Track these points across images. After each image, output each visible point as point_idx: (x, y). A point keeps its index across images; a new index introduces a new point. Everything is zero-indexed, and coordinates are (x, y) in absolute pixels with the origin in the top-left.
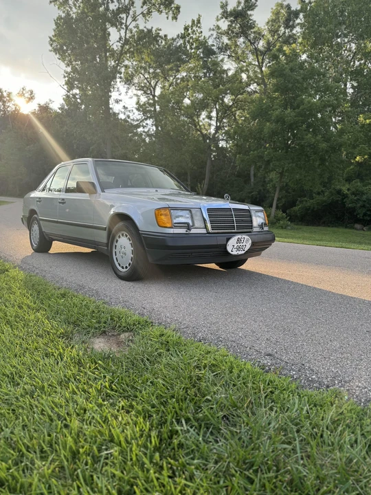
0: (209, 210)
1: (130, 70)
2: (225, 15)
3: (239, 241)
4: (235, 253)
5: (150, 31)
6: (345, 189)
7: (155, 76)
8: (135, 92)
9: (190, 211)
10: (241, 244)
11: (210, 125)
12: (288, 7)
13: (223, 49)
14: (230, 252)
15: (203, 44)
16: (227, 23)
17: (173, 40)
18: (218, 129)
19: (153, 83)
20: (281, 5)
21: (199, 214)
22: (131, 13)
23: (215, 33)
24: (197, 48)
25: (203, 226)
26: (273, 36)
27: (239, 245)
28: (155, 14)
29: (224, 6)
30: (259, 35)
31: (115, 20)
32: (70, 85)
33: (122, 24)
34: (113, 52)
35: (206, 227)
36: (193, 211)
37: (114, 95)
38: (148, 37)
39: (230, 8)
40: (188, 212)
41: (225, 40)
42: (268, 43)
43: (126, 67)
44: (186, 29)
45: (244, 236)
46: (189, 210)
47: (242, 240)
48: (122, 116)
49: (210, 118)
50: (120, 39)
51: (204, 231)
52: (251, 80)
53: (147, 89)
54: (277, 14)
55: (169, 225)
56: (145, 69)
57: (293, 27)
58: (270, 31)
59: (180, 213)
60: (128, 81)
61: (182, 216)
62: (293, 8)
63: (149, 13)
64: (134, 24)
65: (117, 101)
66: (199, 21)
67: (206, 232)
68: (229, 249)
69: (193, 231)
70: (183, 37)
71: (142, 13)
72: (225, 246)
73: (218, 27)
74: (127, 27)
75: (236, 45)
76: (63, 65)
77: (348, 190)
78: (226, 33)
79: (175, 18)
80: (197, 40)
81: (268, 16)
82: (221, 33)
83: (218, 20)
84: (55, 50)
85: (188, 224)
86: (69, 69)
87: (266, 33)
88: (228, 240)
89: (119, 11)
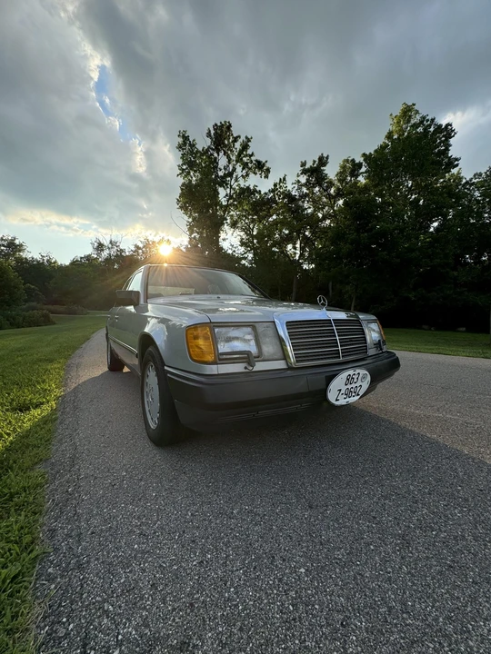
0: (290, 325)
1: (235, 218)
2: (304, 172)
3: (349, 380)
4: (342, 402)
5: (248, 188)
6: (412, 296)
7: (253, 221)
8: (239, 233)
9: (254, 328)
10: (353, 385)
11: (295, 253)
12: (353, 160)
13: (303, 196)
14: (333, 401)
15: (288, 195)
16: (305, 177)
17: (266, 194)
18: (302, 255)
19: (251, 226)
20: (347, 161)
21: (270, 332)
22: (234, 176)
23: (296, 186)
24: (283, 198)
25: (280, 354)
26: (342, 184)
27: (349, 386)
28: (252, 175)
29: (303, 164)
30: (331, 184)
31: (223, 183)
32: (191, 230)
33: (227, 184)
34: (221, 206)
35: (285, 357)
36: (260, 328)
37: (222, 235)
38: (247, 192)
39: (307, 166)
40: (249, 329)
41: (305, 190)
42: (338, 189)
43: (232, 216)
44: (275, 185)
45: (358, 371)
46: (252, 326)
47: (355, 377)
48: (230, 252)
49: (295, 248)
50: (227, 195)
51: (281, 365)
52: (324, 218)
53: (247, 230)
54: (344, 167)
55: (210, 358)
56: (245, 216)
57: (357, 176)
58: (339, 180)
59: (234, 333)
60: (234, 225)
61: (237, 338)
62: (357, 161)
63: (247, 175)
64: (236, 184)
65: (224, 240)
66: (284, 179)
67: (285, 367)
68: (332, 396)
69: (259, 366)
70: (273, 191)
71: (242, 176)
72: (324, 392)
73: (299, 182)
74: (231, 186)
75: (313, 193)
76: (186, 217)
77: (415, 297)
78: (305, 185)
79: (266, 177)
80: (283, 192)
81: (338, 169)
82: (301, 185)
83: (298, 176)
84: (181, 208)
85: (248, 353)
86: (190, 220)
87: (336, 182)
88: (330, 379)
89: (226, 176)
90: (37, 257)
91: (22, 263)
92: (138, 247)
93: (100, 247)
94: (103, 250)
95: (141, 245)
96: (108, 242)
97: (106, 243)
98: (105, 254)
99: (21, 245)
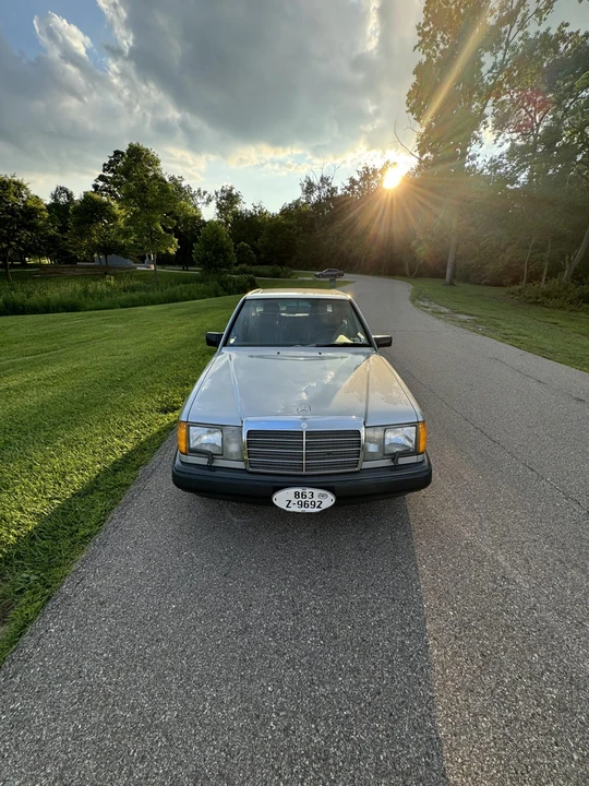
3: (300, 495)
9: (222, 431)
10: (308, 499)
14: (284, 508)
27: (303, 500)
35: (244, 460)
36: (227, 432)
46: (220, 428)
51: (241, 465)
67: (243, 468)
69: (220, 463)
85: (209, 453)
90: (250, 208)
91: (238, 217)
92: (352, 181)
93: (309, 188)
94: (312, 192)
95: (357, 178)
96: (319, 179)
97: (316, 181)
98: (314, 198)
99: (237, 196)
